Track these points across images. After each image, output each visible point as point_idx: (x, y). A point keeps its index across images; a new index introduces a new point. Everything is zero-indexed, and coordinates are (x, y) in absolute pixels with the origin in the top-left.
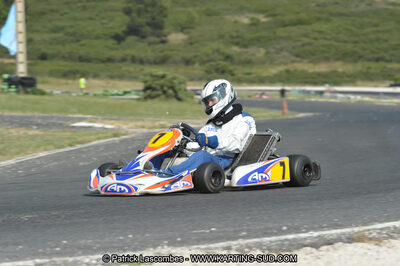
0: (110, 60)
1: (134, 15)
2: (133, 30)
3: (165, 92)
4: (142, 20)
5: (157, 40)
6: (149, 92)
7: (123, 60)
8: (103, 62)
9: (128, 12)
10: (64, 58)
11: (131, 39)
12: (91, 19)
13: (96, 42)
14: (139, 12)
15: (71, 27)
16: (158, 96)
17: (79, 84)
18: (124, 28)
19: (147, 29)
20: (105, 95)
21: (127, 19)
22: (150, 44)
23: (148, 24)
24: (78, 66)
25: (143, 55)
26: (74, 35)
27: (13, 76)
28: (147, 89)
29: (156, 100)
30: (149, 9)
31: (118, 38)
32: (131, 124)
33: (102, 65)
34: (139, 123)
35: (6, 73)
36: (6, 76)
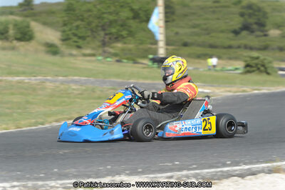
0: (230, 47)
1: (246, 17)
2: (246, 27)
3: (259, 69)
4: (251, 21)
5: (262, 34)
6: (248, 68)
7: (239, 47)
8: (225, 48)
9: (242, 15)
10: (199, 45)
11: (244, 33)
12: (218, 19)
13: (221, 35)
14: (250, 15)
15: (205, 24)
16: (253, 71)
17: (207, 63)
18: (240, 26)
19: (255, 27)
20: (222, 70)
21: (242, 19)
22: (257, 36)
23: (256, 23)
24: (209, 51)
25: (252, 44)
26: (206, 29)
27: (156, 56)
28: (247, 66)
29: (253, 74)
30: (257, 13)
31: (236, 33)
32: (222, 90)
33: (224, 51)
34: (228, 89)
35: (151, 54)
36: (151, 56)
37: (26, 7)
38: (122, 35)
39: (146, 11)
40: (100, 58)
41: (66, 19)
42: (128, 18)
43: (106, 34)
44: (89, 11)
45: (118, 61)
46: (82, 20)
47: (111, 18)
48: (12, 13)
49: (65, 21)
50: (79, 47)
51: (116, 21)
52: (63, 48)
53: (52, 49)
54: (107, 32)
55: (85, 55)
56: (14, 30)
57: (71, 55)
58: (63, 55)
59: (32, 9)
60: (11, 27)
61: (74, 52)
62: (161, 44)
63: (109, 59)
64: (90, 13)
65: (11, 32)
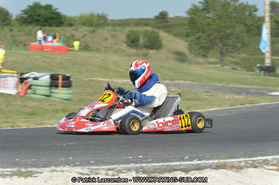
27: (263, 65)
35: (259, 63)
36: (259, 65)
37: (162, 20)
38: (237, 46)
39: (257, 27)
40: (218, 66)
41: (189, 31)
42: (242, 32)
43: (224, 45)
44: (209, 24)
45: (233, 69)
46: (203, 33)
47: (228, 31)
48: (146, 25)
49: (187, 33)
50: (205, 56)
51: (232, 34)
52: (191, 57)
53: (181, 57)
54: (225, 43)
55: (209, 63)
56: (143, 39)
57: (198, 63)
58: (190, 63)
59: (167, 22)
60: (141, 36)
61: (200, 60)
62: (268, 55)
63: (226, 67)
64: (210, 27)
65: (141, 41)
